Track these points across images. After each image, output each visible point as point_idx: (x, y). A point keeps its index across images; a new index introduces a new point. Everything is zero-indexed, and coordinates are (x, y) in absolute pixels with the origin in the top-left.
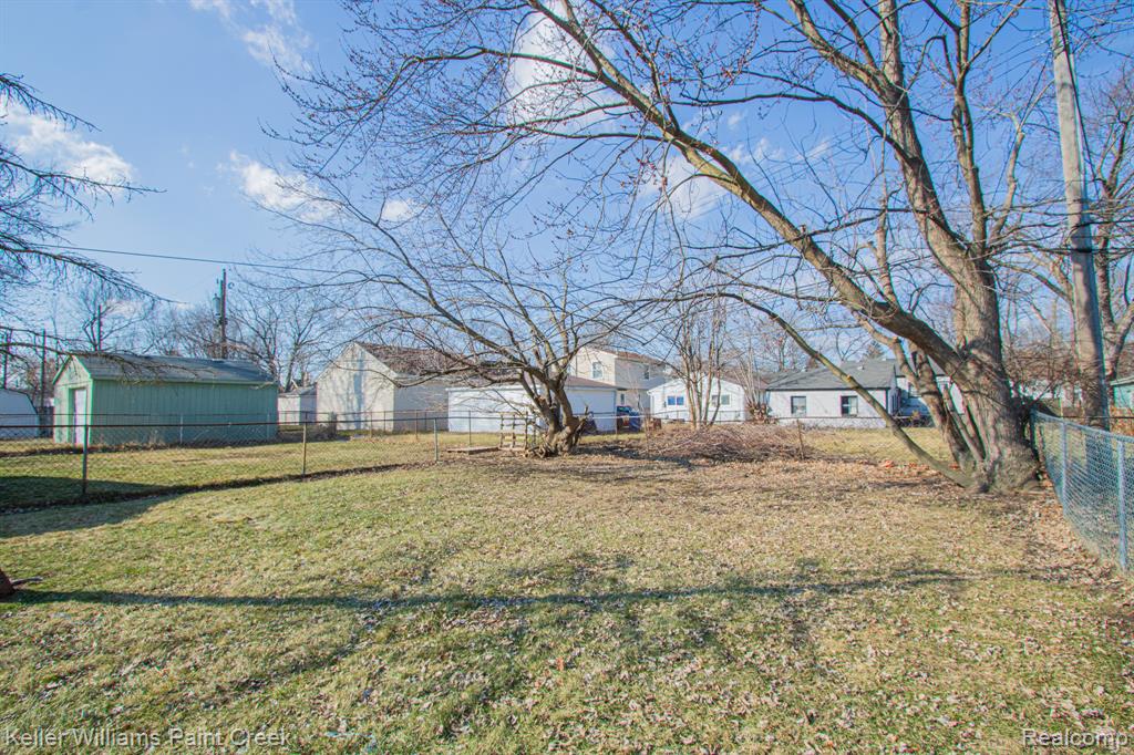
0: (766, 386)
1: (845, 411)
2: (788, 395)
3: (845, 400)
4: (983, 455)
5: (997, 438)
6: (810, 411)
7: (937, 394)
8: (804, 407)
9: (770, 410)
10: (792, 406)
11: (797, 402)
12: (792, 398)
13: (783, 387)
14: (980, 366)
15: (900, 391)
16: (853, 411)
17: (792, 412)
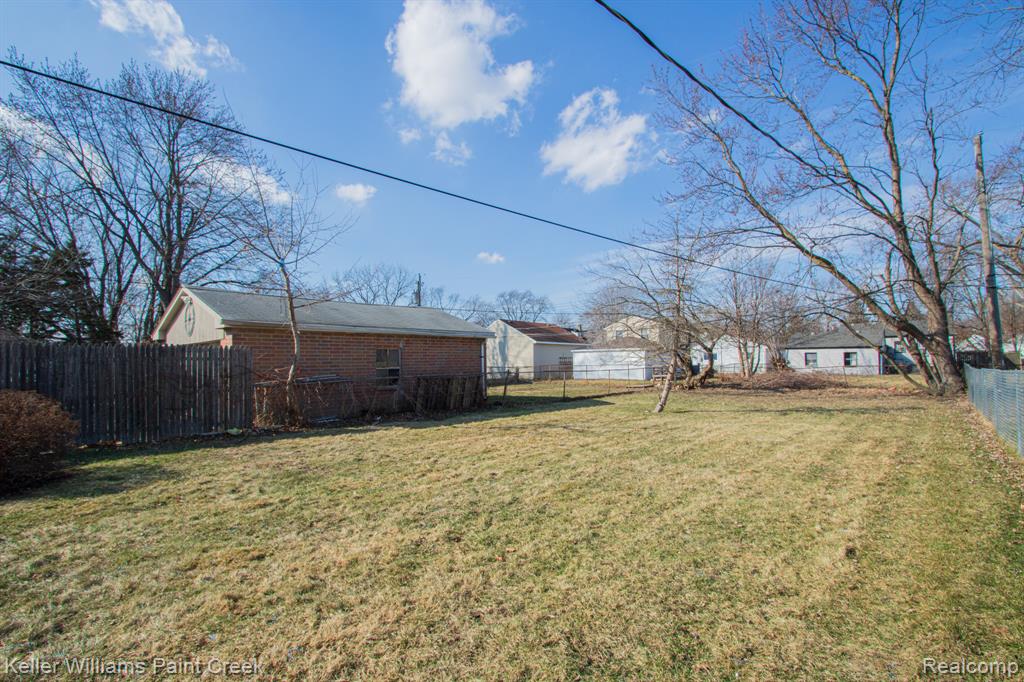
0: (784, 346)
1: (847, 363)
2: (803, 351)
3: (847, 355)
4: (940, 381)
5: (946, 373)
6: (821, 363)
7: (919, 354)
8: (815, 361)
9: (789, 363)
10: (806, 360)
11: (809, 357)
12: (806, 354)
13: (799, 346)
14: (938, 343)
15: (888, 348)
16: (853, 363)
17: (806, 364)
